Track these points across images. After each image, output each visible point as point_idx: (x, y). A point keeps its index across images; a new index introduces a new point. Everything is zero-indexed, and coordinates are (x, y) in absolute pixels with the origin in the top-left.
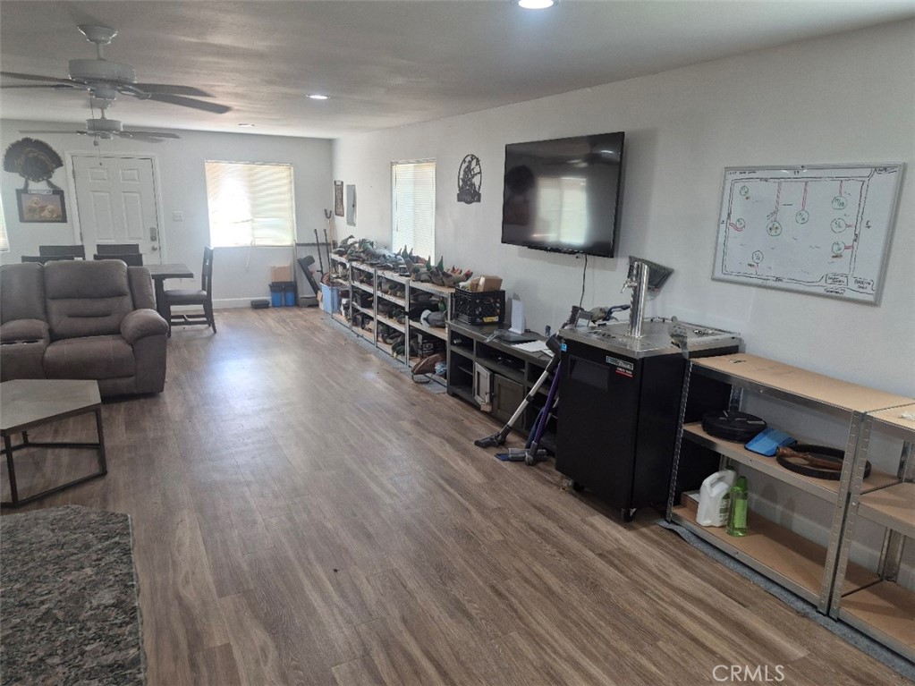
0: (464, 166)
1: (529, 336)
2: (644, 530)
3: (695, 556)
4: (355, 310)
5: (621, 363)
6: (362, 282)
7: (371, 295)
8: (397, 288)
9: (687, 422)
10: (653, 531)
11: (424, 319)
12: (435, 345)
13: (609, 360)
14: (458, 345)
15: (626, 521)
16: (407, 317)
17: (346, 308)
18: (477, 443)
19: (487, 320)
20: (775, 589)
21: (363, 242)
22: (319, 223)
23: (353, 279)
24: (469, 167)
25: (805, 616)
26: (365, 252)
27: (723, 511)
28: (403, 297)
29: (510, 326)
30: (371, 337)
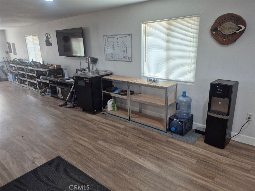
0: (46, 36)
1: (70, 78)
2: (98, 115)
3: (107, 117)
4: (21, 79)
5: (87, 79)
6: (21, 71)
7: (25, 74)
8: (32, 71)
9: (103, 91)
10: (99, 114)
11: (41, 78)
12: (46, 85)
13: (84, 79)
14: (52, 83)
15: (94, 114)
16: (36, 78)
17: (18, 79)
18: (59, 106)
19: (58, 76)
20: (121, 119)
21: (20, 60)
22: (4, 55)
23: (18, 70)
24: (47, 36)
25: (126, 121)
26: (21, 62)
27: (112, 107)
28: (34, 73)
29: (65, 77)
30: (27, 86)
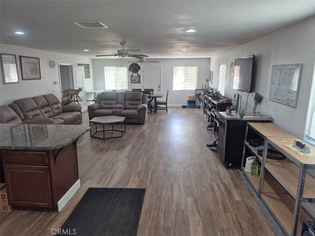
11: (212, 111)
15: (228, 167)
18: (207, 145)
20: (251, 189)
22: (204, 83)
24: (232, 65)
25: (252, 195)
27: (251, 168)
